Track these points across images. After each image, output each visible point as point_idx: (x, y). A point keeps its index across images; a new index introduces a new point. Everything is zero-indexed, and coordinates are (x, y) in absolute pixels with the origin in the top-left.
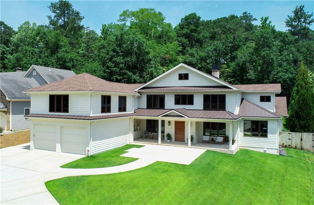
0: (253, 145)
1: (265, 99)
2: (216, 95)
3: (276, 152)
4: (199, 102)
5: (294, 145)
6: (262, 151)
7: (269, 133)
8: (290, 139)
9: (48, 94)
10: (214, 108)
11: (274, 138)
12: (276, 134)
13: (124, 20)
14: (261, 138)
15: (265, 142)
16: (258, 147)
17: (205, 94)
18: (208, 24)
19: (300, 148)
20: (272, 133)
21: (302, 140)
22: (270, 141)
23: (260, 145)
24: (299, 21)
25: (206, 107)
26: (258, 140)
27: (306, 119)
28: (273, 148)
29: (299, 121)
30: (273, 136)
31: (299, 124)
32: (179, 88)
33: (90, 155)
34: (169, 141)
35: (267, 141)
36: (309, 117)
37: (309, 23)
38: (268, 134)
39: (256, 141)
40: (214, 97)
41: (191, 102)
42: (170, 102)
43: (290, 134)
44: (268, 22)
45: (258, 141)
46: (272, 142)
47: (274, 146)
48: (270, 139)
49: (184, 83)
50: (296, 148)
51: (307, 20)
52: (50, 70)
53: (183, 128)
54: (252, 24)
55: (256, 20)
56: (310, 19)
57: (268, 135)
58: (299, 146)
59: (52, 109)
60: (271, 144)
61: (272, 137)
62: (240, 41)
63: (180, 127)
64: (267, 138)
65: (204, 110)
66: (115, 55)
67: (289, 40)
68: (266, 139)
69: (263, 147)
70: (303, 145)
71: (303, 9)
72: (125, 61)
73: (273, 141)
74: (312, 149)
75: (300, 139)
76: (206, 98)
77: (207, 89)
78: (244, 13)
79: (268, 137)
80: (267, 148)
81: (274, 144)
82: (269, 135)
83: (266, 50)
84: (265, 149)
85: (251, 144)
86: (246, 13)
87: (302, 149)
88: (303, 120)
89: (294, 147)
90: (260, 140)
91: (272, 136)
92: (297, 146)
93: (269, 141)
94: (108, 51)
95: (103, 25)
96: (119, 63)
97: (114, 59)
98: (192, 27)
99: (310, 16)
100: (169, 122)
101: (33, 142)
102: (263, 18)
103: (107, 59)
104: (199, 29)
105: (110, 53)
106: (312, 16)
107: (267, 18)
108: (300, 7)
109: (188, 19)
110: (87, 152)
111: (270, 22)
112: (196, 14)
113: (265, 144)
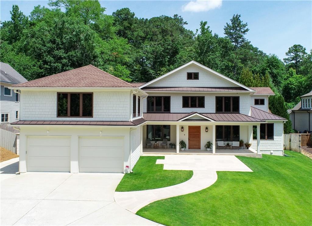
2: (229, 97)
3: (281, 154)
4: (210, 105)
6: (268, 153)
7: (275, 135)
9: (54, 92)
10: (227, 110)
11: (279, 139)
12: (281, 135)
13: (56, 4)
14: (268, 141)
15: (271, 144)
16: (265, 150)
17: (217, 96)
20: (277, 135)
22: (276, 143)
23: (267, 148)
25: (219, 109)
26: (265, 143)
28: (279, 150)
30: (279, 138)
32: (189, 89)
34: (183, 149)
35: (273, 143)
37: (244, 32)
38: (274, 136)
39: (263, 144)
40: (227, 99)
41: (202, 105)
42: (176, 105)
45: (264, 144)
46: (278, 144)
47: (279, 148)
48: (276, 141)
49: (193, 83)
53: (198, 134)
55: (187, 24)
57: (274, 138)
58: (287, 147)
60: (277, 146)
61: (278, 139)
64: (274, 140)
65: (216, 113)
66: (54, 48)
67: (230, 46)
68: (273, 141)
69: (270, 150)
70: (291, 146)
72: (68, 56)
73: (279, 143)
74: (298, 149)
75: (289, 140)
76: (219, 100)
77: (217, 90)
79: (274, 139)
80: (274, 151)
81: (280, 146)
82: (275, 137)
84: (272, 152)
87: (290, 150)
90: (267, 143)
91: (277, 138)
93: (275, 143)
94: (44, 42)
95: (13, 6)
96: (60, 58)
97: (54, 52)
98: (126, 23)
99: (245, 26)
100: (182, 128)
101: (26, 162)
102: (202, 22)
103: (45, 52)
104: (132, 27)
105: (48, 45)
106: (246, 25)
107: (205, 23)
108: (237, 16)
109: (121, 14)
110: (125, 168)
111: (208, 27)
112: (129, 9)
113: (272, 146)
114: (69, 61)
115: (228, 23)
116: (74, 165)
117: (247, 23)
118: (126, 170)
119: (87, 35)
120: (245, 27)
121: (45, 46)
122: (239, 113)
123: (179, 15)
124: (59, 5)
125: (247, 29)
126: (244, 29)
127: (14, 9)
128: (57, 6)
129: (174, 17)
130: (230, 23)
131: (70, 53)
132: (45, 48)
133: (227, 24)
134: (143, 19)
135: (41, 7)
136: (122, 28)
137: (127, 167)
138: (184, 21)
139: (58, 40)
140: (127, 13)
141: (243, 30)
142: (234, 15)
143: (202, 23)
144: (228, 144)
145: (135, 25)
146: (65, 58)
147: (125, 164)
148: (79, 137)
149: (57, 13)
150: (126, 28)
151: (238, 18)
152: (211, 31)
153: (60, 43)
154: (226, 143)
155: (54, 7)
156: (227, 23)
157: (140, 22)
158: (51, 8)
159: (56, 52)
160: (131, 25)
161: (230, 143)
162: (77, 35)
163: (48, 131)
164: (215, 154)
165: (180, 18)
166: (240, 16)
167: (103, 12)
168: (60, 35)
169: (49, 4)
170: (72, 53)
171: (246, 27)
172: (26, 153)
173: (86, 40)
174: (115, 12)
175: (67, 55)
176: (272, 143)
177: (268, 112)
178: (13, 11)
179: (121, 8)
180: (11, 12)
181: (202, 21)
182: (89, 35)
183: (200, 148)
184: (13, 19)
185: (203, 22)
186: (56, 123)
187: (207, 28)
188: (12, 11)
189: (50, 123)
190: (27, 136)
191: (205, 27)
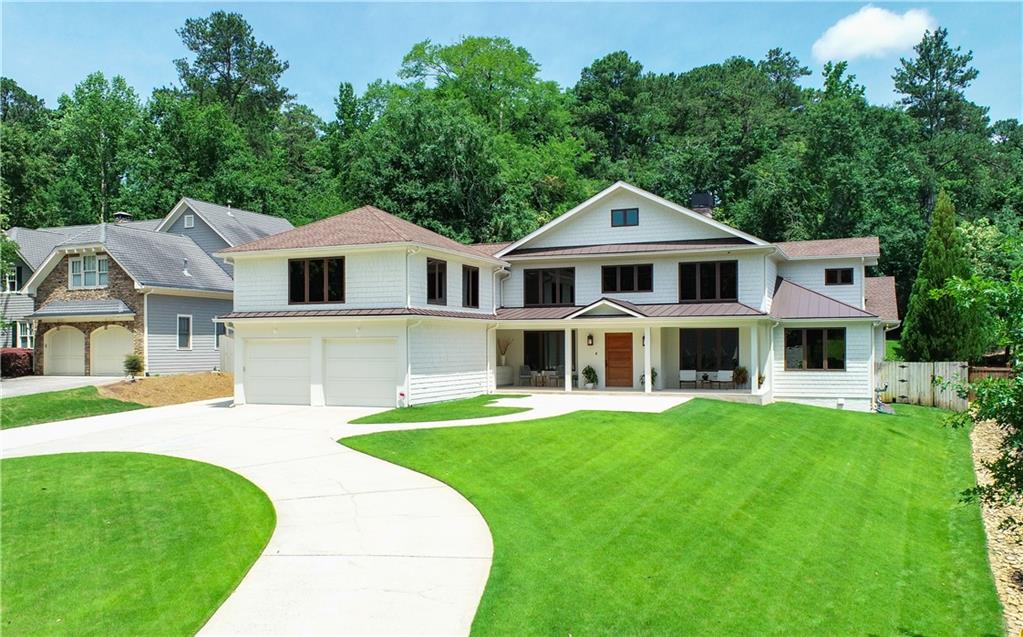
0: (811, 391)
1: (839, 276)
2: (713, 264)
3: (866, 407)
4: (667, 283)
5: (914, 396)
6: (832, 405)
7: (851, 359)
8: (903, 381)
9: (284, 258)
10: (709, 296)
11: (862, 370)
12: (867, 359)
13: (417, 72)
14: (830, 373)
15: (839, 382)
16: (823, 395)
17: (682, 261)
18: (663, 86)
19: (930, 402)
20: (857, 359)
21: (933, 380)
22: (854, 378)
23: (828, 391)
24: (934, 76)
25: (687, 294)
26: (823, 378)
27: (946, 332)
28: (860, 396)
29: (929, 338)
30: (860, 365)
31: (929, 347)
32: (615, 249)
33: (406, 406)
34: (590, 385)
35: (844, 378)
36: (954, 326)
37: (962, 81)
38: (847, 361)
39: (816, 382)
40: (708, 268)
41: (646, 284)
42: (588, 287)
43: (903, 367)
44: (843, 78)
45: (821, 382)
46: (857, 382)
47: (861, 391)
48: (852, 374)
49: (625, 234)
50: (919, 403)
51: (956, 71)
52: (229, 213)
53: (628, 350)
54: (798, 85)
55: (809, 73)
56: (965, 70)
58: (927, 398)
59: (296, 296)
60: (855, 387)
61: (857, 370)
62: (762, 137)
63: (619, 348)
64: (845, 371)
65: (680, 303)
66: (398, 176)
67: (903, 130)
68: (842, 374)
69: (837, 396)
70: (937, 396)
71: (945, 40)
72: (429, 194)
73: (860, 378)
74: (960, 403)
75: (931, 378)
76: (687, 271)
77: (688, 246)
78: (772, 53)
79: (848, 370)
80: (846, 398)
81: (863, 386)
82: (848, 364)
83: (839, 161)
84: (841, 401)
85: (803, 391)
86: (777, 52)
87: (934, 405)
88: (939, 336)
89: (916, 401)
90: (827, 378)
91: (856, 365)
92: (922, 399)
93: (849, 378)
94: (377, 166)
95: (342, 87)
96: (412, 200)
97: (396, 187)
98: (617, 95)
99: (964, 61)
100: (590, 337)
101: (244, 385)
102: (830, 66)
103: (377, 188)
104: (636, 101)
105: (385, 172)
106: (970, 59)
107: (841, 68)
108: (936, 34)
109: (604, 71)
110: (398, 397)
111: (851, 78)
112: (626, 55)
113: (841, 387)
114: (429, 205)
115: (907, 60)
116: (317, 391)
117: (971, 52)
118: (400, 401)
119: (471, 141)
120: (964, 66)
121: (378, 174)
122: (737, 301)
123: (784, 52)
124: (422, 72)
125: (972, 71)
126: (961, 72)
127: (342, 92)
128: (418, 77)
129: (771, 58)
130: (914, 57)
131: (432, 187)
132: (377, 180)
133: (904, 63)
134: (671, 75)
135: (384, 82)
136: (605, 108)
137: (402, 395)
138: (801, 65)
139: (406, 158)
140: (619, 66)
141: (958, 76)
142: (927, 31)
143: (828, 70)
144: (705, 378)
145: (645, 95)
147: (399, 390)
148: (324, 341)
149: (416, 92)
150: (618, 107)
151: (942, 38)
152: (863, 88)
153: (412, 165)
154: (702, 374)
155: (413, 80)
156: (902, 60)
157: (661, 86)
158: (403, 82)
159: (400, 188)
160: (633, 95)
161: (711, 375)
162: (449, 142)
163: (276, 329)
164: (649, 394)
165: (786, 58)
166: (945, 33)
167: (532, 74)
168: (411, 147)
169: (400, 74)
170: (439, 186)
171: (969, 65)
173: (469, 154)
174: (590, 67)
175: (425, 192)
176: (841, 378)
178: (341, 96)
179: (606, 55)
180: (336, 100)
181: (830, 63)
183: (631, 386)
184: (340, 118)
185: (834, 65)
186: (286, 315)
187: (848, 82)
188: (338, 98)
189: (276, 315)
190: (246, 340)
191: (841, 79)
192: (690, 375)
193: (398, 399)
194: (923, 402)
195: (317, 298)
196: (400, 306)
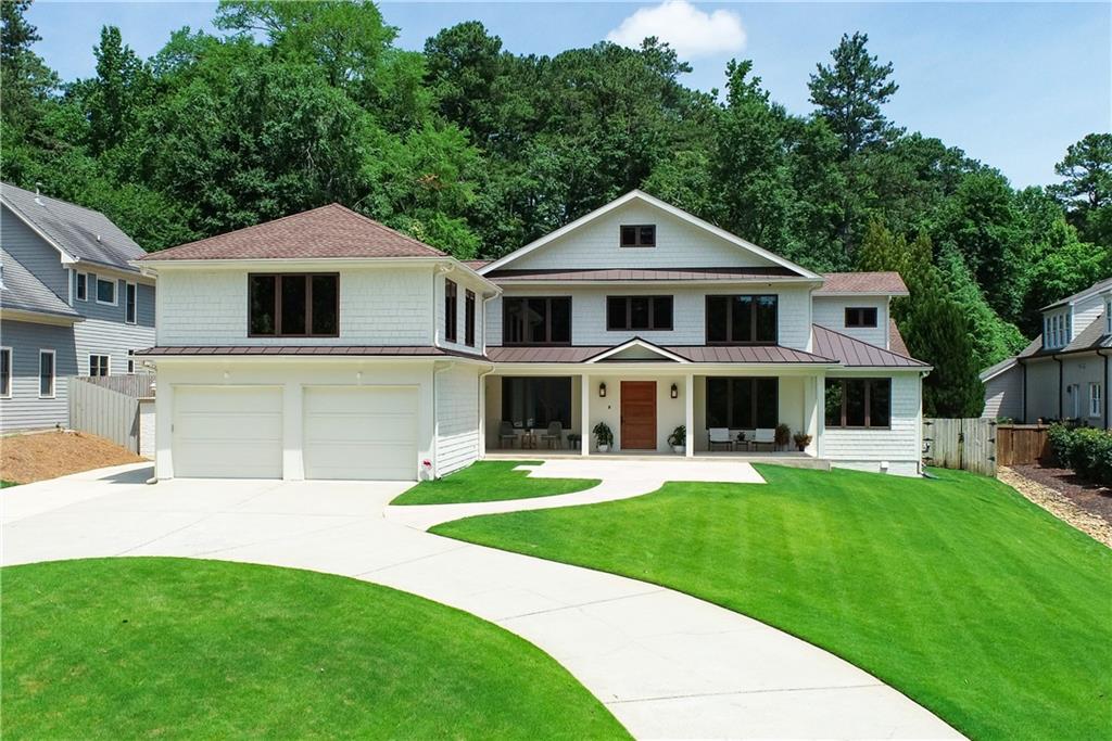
0: (851, 453)
1: (860, 317)
3: (911, 471)
4: (690, 321)
5: (940, 457)
6: (875, 469)
7: (896, 415)
8: (928, 440)
9: (243, 271)
10: (742, 338)
11: (909, 427)
12: (915, 416)
14: (872, 432)
15: (883, 443)
16: (865, 458)
17: (710, 293)
19: (957, 464)
20: (902, 415)
21: (961, 439)
22: (899, 438)
23: (870, 453)
24: (852, 87)
25: (715, 336)
26: (865, 437)
28: (906, 458)
30: (907, 422)
32: (625, 275)
33: (432, 479)
34: (604, 448)
35: (889, 438)
37: (881, 95)
38: (892, 418)
39: (856, 443)
41: (664, 322)
42: (589, 323)
43: (928, 424)
44: (747, 80)
45: (861, 442)
46: (902, 442)
47: (908, 453)
48: (897, 433)
49: (638, 257)
50: (945, 465)
51: (874, 83)
53: (650, 403)
54: (679, 83)
56: (885, 83)
57: (893, 422)
58: (954, 459)
60: (901, 448)
61: (903, 428)
63: (639, 400)
64: (890, 429)
65: (706, 346)
67: (825, 146)
68: (887, 432)
69: (880, 458)
70: (964, 457)
71: (863, 47)
72: (279, 188)
73: (907, 438)
74: (988, 466)
75: (957, 438)
76: (715, 306)
77: (708, 275)
78: (647, 41)
79: (893, 428)
80: (890, 461)
81: (911, 448)
82: (894, 420)
84: (885, 465)
85: (842, 452)
86: (653, 41)
87: (962, 467)
89: (941, 463)
90: (869, 437)
91: (903, 422)
92: (949, 460)
93: (894, 438)
94: (203, 146)
95: (105, 31)
96: (255, 195)
97: (235, 176)
98: (472, 76)
99: (883, 72)
100: (603, 386)
101: (172, 452)
102: (734, 64)
103: (206, 176)
104: (494, 85)
105: (217, 154)
106: (889, 71)
107: (746, 66)
108: (855, 38)
109: (455, 44)
110: (421, 467)
111: (756, 81)
112: (482, 27)
113: (885, 448)
114: (280, 203)
115: (824, 66)
116: (293, 460)
117: (891, 64)
118: (424, 472)
119: (337, 121)
120: (884, 78)
121: (206, 157)
122: (776, 345)
123: (660, 41)
124: (247, 23)
125: (891, 85)
126: (880, 85)
127: (105, 39)
128: (241, 29)
129: (645, 47)
130: (831, 64)
131: (284, 179)
132: (205, 165)
133: (820, 69)
134: (532, 57)
135: (194, 32)
136: (458, 92)
137: (427, 464)
138: (680, 59)
139: (247, 138)
140: (475, 40)
141: (877, 89)
142: (846, 35)
143: (732, 68)
144: (741, 437)
145: (504, 80)
146: (267, 194)
147: (422, 457)
148: (304, 388)
149: (243, 50)
150: (473, 92)
151: (861, 44)
152: (768, 94)
153: (252, 148)
154: (736, 433)
155: (232, 32)
156: (819, 66)
157: (520, 68)
158: (222, 35)
159: (240, 177)
160: (490, 79)
161: (748, 433)
162: (306, 122)
163: (227, 372)
164: (692, 459)
165: (664, 50)
166: (865, 39)
167: (390, 41)
168: (253, 123)
169: (217, 23)
170: (291, 178)
171: (889, 79)
172: (173, 429)
173: (335, 135)
174: (435, 37)
175: (274, 185)
176: (885, 438)
177: (888, 349)
178: (103, 44)
179: (456, 24)
180: (96, 49)
181: (733, 60)
182: (345, 121)
183: (655, 448)
184: (101, 72)
185: (738, 64)
186: (248, 351)
187: (752, 85)
188: (99, 46)
189: (232, 351)
190: (175, 387)
191: (744, 81)
192: (721, 434)
193: (420, 469)
194: (950, 464)
195: (293, 328)
196: (427, 343)
